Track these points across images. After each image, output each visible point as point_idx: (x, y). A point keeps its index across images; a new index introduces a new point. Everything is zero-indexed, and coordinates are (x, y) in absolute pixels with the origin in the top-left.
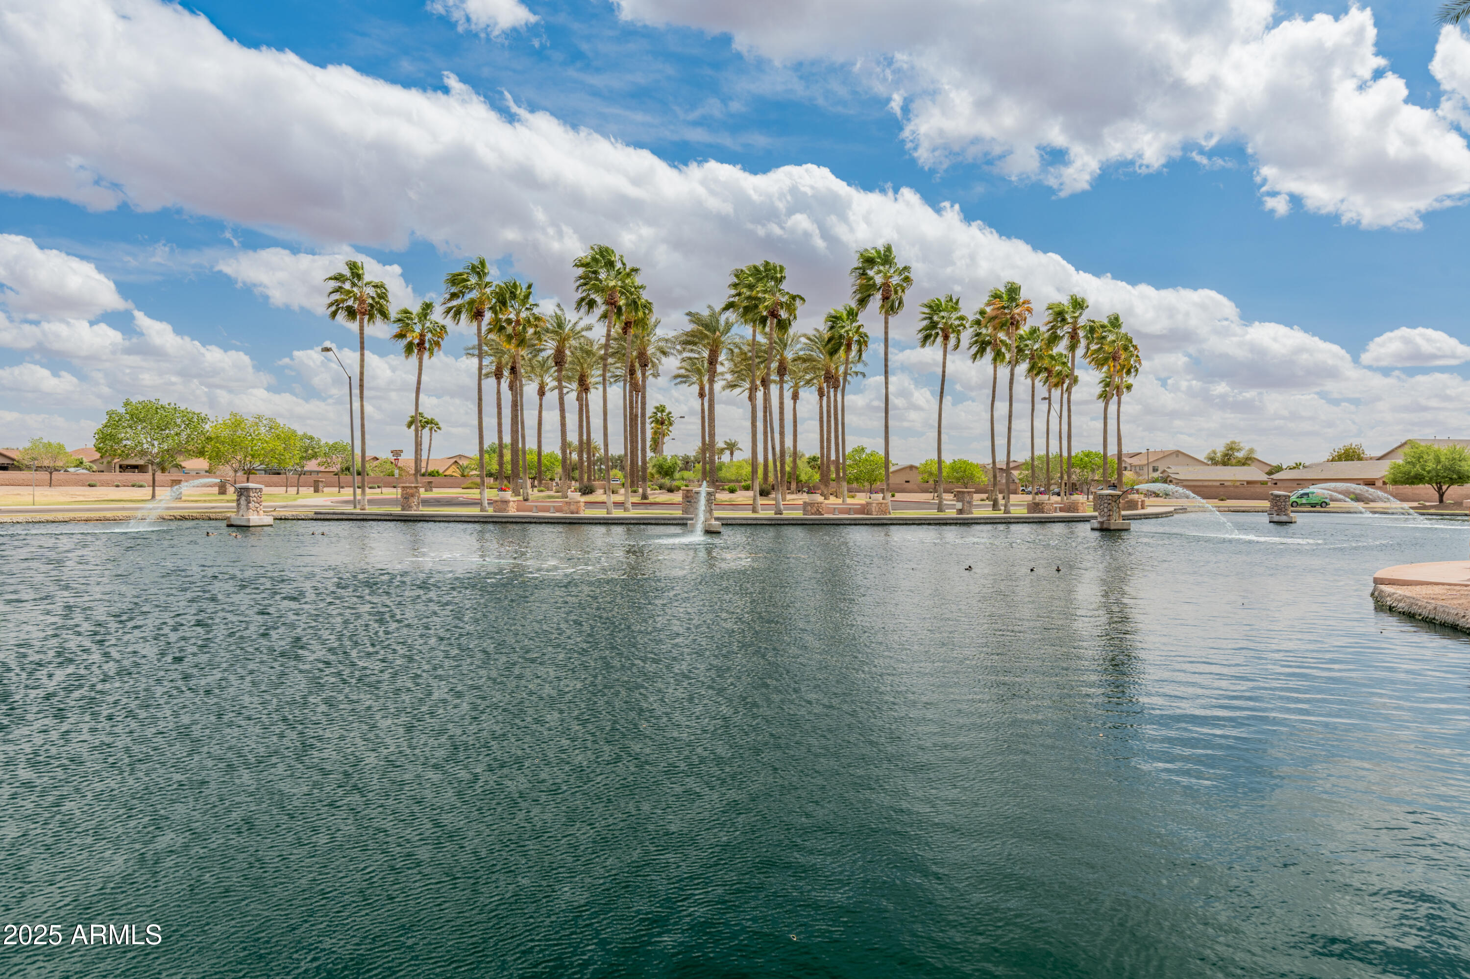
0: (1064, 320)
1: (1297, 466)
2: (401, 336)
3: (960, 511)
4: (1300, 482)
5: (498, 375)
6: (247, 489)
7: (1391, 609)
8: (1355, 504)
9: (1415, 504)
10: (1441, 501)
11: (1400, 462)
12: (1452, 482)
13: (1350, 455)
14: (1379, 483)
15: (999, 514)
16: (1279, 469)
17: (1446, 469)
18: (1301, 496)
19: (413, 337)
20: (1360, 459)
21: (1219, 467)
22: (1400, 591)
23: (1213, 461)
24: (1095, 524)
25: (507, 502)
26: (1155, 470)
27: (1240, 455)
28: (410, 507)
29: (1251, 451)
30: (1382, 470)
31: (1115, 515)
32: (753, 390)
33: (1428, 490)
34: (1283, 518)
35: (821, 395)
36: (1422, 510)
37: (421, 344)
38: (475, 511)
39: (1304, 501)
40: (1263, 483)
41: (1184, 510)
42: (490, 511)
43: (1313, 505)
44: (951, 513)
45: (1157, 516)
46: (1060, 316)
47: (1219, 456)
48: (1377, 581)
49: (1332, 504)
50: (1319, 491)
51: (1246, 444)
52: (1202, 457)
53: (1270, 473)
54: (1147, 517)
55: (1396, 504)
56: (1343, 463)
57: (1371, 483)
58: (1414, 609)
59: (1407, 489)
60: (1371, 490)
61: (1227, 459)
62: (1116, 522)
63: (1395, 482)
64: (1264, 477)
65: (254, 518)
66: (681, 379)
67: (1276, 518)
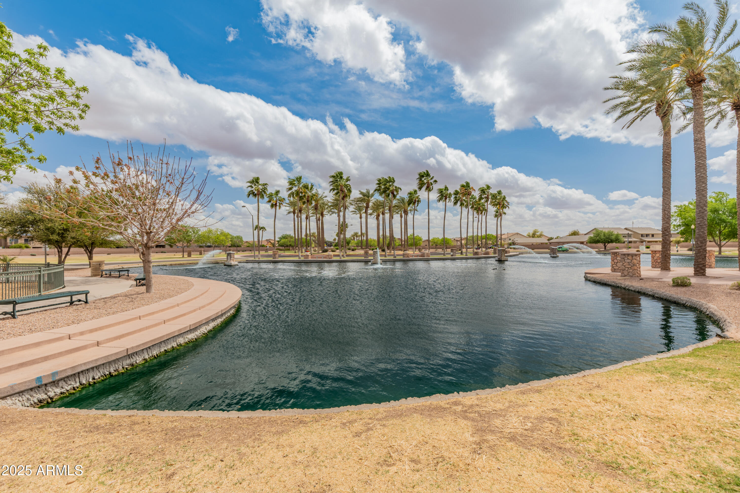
0: (484, 192)
1: (557, 238)
2: (269, 201)
3: (452, 255)
4: (559, 243)
5: (294, 213)
6: (230, 253)
7: (589, 280)
8: (577, 250)
9: (597, 250)
10: (605, 249)
11: (592, 236)
12: (609, 242)
13: (575, 233)
14: (585, 243)
15: (464, 256)
16: (552, 239)
17: (607, 238)
18: (559, 248)
19: (273, 202)
20: (578, 235)
21: (531, 238)
22: (592, 276)
23: (529, 236)
24: (497, 259)
25: (308, 256)
26: (510, 240)
27: (538, 234)
28: (276, 258)
29: (542, 232)
30: (586, 239)
31: (503, 256)
32: (378, 216)
33: (601, 245)
34: (555, 256)
35: (401, 217)
36: (599, 252)
37: (276, 204)
38: (296, 259)
39: (560, 249)
40: (546, 244)
41: (522, 254)
42: (302, 259)
43: (563, 251)
44: (449, 256)
45: (514, 256)
46: (483, 191)
47: (531, 234)
48: (586, 273)
49: (570, 250)
50: (566, 246)
51: (540, 230)
52: (525, 234)
53: (548, 240)
54: (511, 256)
55: (590, 249)
56: (573, 237)
57: (582, 243)
58: (596, 280)
59: (594, 245)
60: (582, 245)
61: (534, 235)
62: (503, 258)
63: (590, 243)
64: (547, 242)
65: (233, 263)
66: (354, 212)
67: (553, 256)
